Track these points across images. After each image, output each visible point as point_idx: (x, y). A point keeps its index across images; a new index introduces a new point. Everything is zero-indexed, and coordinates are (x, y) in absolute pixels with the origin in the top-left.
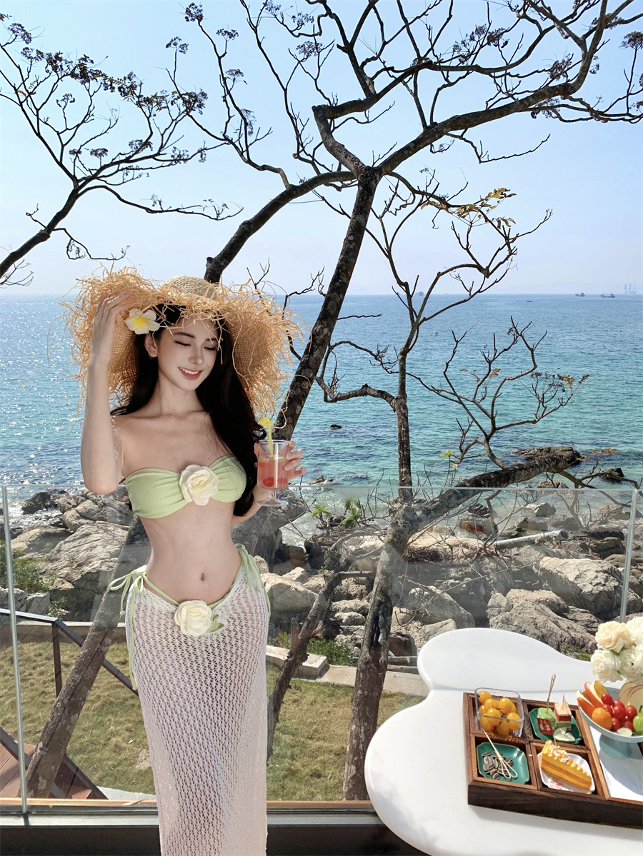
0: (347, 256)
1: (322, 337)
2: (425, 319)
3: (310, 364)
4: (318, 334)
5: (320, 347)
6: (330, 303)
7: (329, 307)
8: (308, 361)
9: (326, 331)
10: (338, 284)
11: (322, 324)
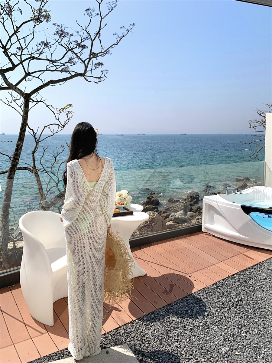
0: (25, 121)
1: (20, 146)
2: (40, 141)
3: (18, 154)
4: (19, 145)
5: (20, 149)
6: (22, 135)
7: (21, 137)
8: (17, 154)
9: (21, 144)
10: (23, 129)
11: (20, 142)
